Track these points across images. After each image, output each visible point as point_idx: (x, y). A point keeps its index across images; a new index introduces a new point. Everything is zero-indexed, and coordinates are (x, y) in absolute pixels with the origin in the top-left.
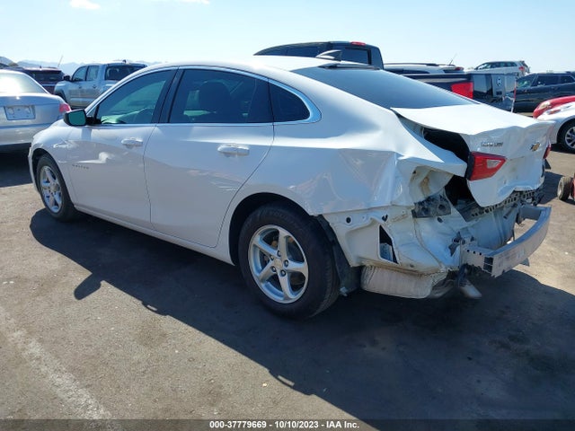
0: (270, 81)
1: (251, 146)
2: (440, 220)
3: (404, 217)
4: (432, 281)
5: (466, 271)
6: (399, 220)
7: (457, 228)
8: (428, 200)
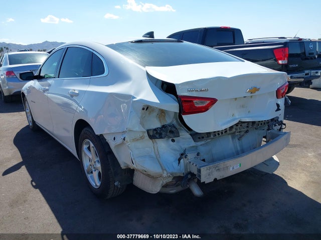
0: (94, 52)
1: (80, 91)
2: (173, 141)
3: (142, 138)
4: (161, 182)
5: (189, 176)
6: (138, 140)
7: (186, 146)
8: (163, 126)
